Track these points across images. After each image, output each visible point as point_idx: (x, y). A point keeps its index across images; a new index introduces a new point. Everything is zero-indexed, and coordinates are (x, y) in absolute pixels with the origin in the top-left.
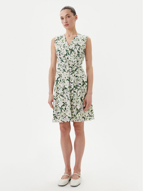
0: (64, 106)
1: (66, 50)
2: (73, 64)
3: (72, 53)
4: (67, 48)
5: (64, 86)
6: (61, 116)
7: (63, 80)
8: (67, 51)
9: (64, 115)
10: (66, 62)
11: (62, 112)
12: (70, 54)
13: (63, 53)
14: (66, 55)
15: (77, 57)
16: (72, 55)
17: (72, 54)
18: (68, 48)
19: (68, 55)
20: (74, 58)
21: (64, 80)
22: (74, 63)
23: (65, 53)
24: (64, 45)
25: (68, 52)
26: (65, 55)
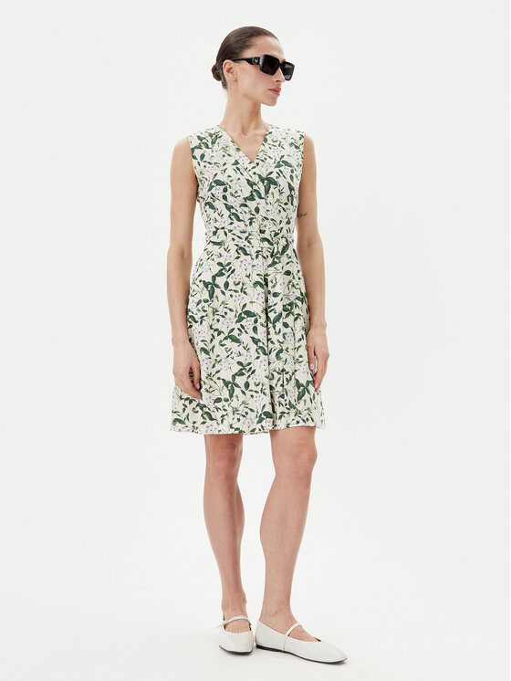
0: (243, 374)
1: (248, 181)
2: (276, 229)
3: (270, 192)
4: (251, 173)
5: (245, 305)
6: (230, 410)
7: (238, 284)
8: (251, 184)
9: (241, 408)
10: (251, 223)
11: (234, 398)
12: (263, 196)
13: (240, 194)
14: (251, 198)
15: (286, 204)
16: (270, 199)
17: (270, 195)
18: (254, 173)
19: (256, 197)
20: (280, 208)
21: (243, 284)
22: (279, 227)
23: (247, 191)
24: (237, 163)
25: (256, 188)
26: (245, 199)
